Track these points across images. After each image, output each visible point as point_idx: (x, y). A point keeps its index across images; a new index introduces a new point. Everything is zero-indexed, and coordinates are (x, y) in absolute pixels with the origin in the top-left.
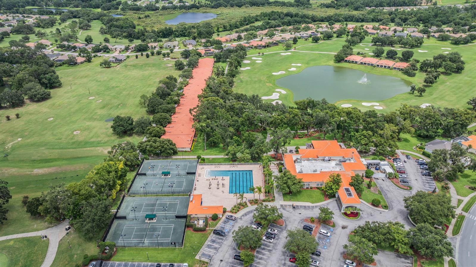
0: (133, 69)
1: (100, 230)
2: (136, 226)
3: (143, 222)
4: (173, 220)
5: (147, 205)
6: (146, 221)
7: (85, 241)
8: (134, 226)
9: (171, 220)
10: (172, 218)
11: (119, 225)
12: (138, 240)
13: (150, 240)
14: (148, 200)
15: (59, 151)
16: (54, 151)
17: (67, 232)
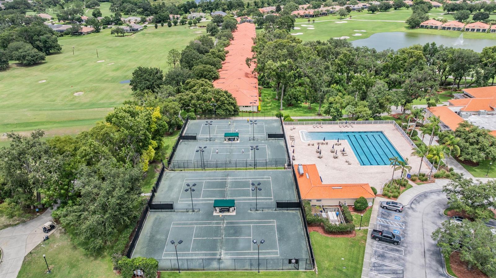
0: (153, 37)
1: (120, 232)
2: (196, 224)
3: (209, 215)
4: (270, 211)
5: (211, 185)
6: (215, 214)
7: (86, 255)
8: (191, 224)
9: (266, 211)
10: (268, 208)
11: (158, 223)
12: (206, 255)
13: (233, 254)
14: (210, 176)
15: (50, 112)
16: (41, 112)
17: (45, 235)
